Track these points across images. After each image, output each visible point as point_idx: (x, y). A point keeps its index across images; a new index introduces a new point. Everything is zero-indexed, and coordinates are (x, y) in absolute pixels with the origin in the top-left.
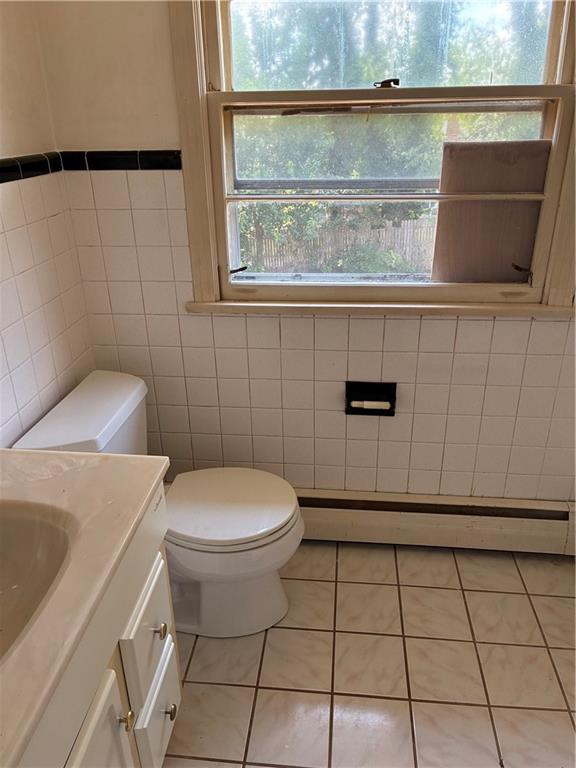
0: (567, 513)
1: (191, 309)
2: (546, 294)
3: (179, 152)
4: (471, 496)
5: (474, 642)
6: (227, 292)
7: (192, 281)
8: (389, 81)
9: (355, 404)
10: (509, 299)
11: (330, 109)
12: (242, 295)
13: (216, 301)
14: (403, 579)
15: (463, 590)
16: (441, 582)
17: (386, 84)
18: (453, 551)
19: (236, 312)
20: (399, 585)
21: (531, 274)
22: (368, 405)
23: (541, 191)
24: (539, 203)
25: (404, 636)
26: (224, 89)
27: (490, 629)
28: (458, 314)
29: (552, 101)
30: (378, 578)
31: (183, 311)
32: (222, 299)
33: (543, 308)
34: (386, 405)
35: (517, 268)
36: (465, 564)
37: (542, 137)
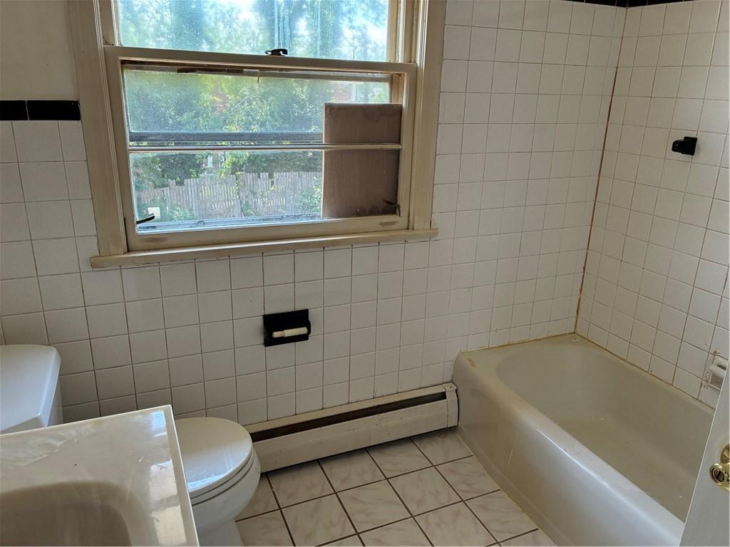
0: (444, 393)
1: (95, 264)
2: (411, 221)
3: (76, 103)
4: (374, 398)
5: (412, 516)
6: (134, 243)
7: (97, 235)
8: (279, 50)
9: (276, 334)
10: (386, 228)
11: (225, 70)
12: (152, 245)
13: (124, 253)
14: (338, 486)
15: (387, 479)
16: (368, 478)
17: (276, 52)
18: (366, 450)
19: (148, 262)
20: (335, 493)
21: (399, 206)
22: (288, 333)
23: (399, 142)
24: (398, 152)
25: (358, 534)
26: (117, 45)
27: (419, 503)
28: (351, 243)
29: (400, 75)
30: (317, 492)
31: (86, 267)
32: (129, 251)
33: (410, 232)
34: (303, 330)
35: (388, 203)
36: (380, 458)
37: (391, 101)
